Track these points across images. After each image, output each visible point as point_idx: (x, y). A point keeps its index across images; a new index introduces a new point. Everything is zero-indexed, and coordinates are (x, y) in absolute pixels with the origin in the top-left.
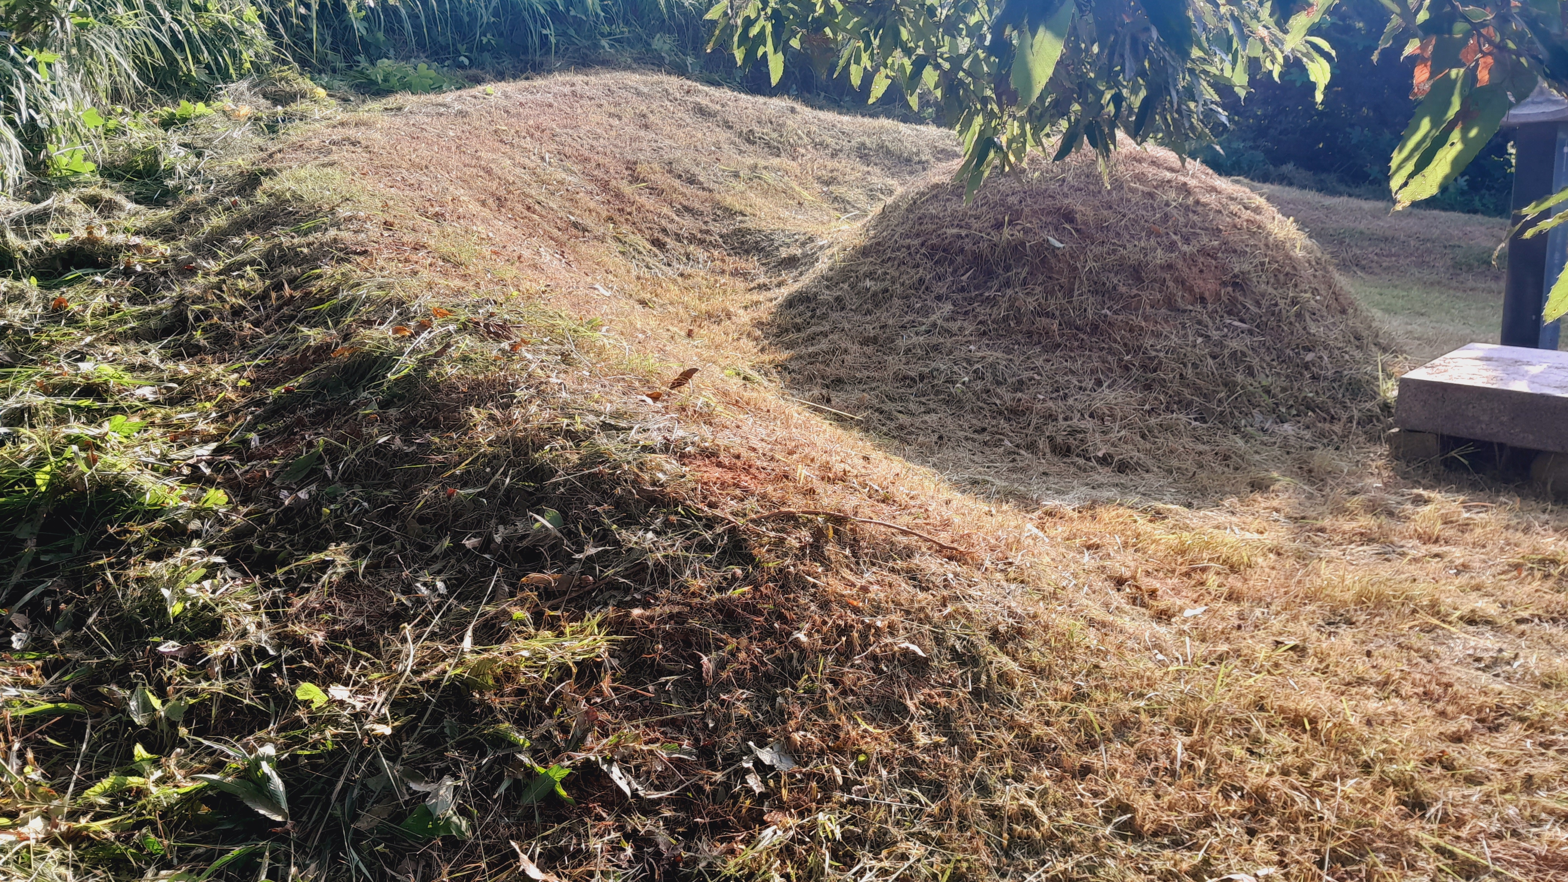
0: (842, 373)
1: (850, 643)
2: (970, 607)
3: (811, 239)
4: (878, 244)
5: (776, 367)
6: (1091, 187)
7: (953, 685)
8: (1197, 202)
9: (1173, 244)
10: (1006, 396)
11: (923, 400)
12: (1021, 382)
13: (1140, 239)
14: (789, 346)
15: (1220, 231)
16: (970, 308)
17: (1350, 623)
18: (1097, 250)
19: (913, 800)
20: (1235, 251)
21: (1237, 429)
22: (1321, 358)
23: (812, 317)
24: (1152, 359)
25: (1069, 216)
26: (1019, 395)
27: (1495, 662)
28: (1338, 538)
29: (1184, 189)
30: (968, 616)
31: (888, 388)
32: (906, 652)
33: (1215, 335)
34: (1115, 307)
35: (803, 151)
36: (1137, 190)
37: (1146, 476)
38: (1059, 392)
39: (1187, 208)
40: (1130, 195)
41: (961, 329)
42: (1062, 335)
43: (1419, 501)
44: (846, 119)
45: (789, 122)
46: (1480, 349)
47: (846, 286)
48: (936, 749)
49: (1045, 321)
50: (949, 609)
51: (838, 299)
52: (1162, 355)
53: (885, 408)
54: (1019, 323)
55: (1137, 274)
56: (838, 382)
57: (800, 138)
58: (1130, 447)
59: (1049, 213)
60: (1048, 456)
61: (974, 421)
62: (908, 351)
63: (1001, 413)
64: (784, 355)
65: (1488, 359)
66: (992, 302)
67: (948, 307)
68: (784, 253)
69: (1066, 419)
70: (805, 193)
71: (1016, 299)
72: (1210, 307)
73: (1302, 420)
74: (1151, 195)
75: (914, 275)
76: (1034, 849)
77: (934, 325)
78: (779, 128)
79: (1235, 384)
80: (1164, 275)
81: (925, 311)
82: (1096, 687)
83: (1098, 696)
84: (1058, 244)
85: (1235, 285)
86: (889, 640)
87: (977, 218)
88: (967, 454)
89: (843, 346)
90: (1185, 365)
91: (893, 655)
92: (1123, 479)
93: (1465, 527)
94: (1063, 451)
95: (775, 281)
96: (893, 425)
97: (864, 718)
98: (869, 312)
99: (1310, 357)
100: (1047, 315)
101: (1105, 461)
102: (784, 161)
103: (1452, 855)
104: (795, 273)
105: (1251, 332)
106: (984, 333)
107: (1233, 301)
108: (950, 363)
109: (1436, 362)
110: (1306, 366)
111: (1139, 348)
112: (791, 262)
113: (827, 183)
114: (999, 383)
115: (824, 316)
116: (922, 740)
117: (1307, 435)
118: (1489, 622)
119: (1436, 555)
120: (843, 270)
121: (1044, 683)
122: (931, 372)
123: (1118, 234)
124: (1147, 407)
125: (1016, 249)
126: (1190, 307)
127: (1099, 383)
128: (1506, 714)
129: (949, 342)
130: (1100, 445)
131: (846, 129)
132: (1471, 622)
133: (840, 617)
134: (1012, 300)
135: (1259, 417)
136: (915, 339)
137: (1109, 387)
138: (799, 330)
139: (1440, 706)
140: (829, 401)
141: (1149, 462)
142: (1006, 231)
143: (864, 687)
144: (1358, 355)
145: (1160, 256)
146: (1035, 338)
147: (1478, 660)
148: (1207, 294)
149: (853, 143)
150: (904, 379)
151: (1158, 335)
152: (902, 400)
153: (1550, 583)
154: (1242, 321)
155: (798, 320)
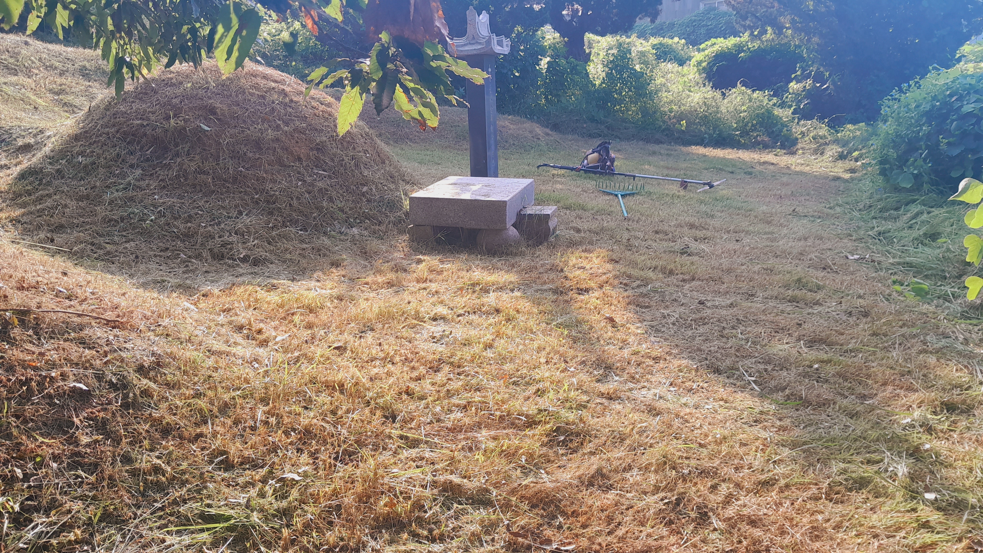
0: (63, 221)
1: (30, 390)
2: (124, 355)
3: (42, 132)
4: (86, 132)
5: (11, 221)
6: (225, 92)
7: (110, 403)
8: (291, 101)
9: (278, 126)
10: (181, 226)
11: (124, 233)
12: (190, 216)
13: (258, 124)
14: (23, 205)
15: (306, 117)
16: (154, 171)
17: (372, 330)
18: (232, 131)
19: (78, 477)
20: (316, 130)
21: (325, 233)
22: (371, 189)
23: (39, 185)
24: (272, 196)
25: (212, 111)
26: (189, 224)
27: (442, 337)
28: (374, 287)
29: (284, 93)
30: (122, 360)
31: (98, 228)
32: (74, 390)
33: (309, 179)
34: (247, 166)
35: (36, 71)
36: (254, 94)
37: (270, 266)
38: (215, 220)
39: (286, 105)
40: (250, 97)
41: (148, 185)
42: (215, 185)
43: (419, 262)
44: (70, 49)
45: (23, 52)
46: (452, 179)
47: (64, 162)
48: (95, 443)
49: (203, 177)
50: (109, 357)
51: (58, 171)
52: (277, 193)
53: (96, 241)
54: (186, 180)
55: (258, 145)
56: (60, 228)
57: (33, 62)
58: (261, 250)
59: (199, 109)
60: (210, 260)
61: (161, 244)
62: (111, 202)
63: (178, 237)
64: (18, 212)
65: (455, 184)
66: (168, 167)
67: (139, 172)
68: (20, 142)
69: (220, 237)
70: (40, 101)
71: (183, 164)
72: (305, 164)
73: (363, 225)
74: (263, 97)
75: (114, 152)
76: (160, 488)
77: (129, 184)
78: (15, 55)
79: (323, 207)
80: (275, 145)
81: (123, 176)
82: (209, 389)
83: (210, 393)
84: (207, 128)
85: (318, 149)
86: (61, 383)
87: (153, 113)
88: (155, 266)
89: (63, 202)
90: (292, 199)
91: (65, 393)
92: (256, 269)
93: (440, 272)
94: (218, 257)
95: (14, 161)
96: (101, 252)
97: (42, 435)
98: (82, 179)
99: (365, 189)
100: (204, 173)
101: (245, 260)
102: (21, 79)
103: (407, 438)
104: (29, 155)
105: (330, 177)
106: (164, 187)
107: (317, 158)
108: (141, 208)
109: (429, 187)
110: (363, 194)
111: (264, 190)
112: (27, 148)
113: (58, 93)
114: (176, 219)
115: (49, 184)
116: (85, 440)
117: (366, 233)
118: (443, 318)
119: (424, 289)
120: (61, 151)
121: (174, 392)
122: (129, 215)
123: (244, 121)
124: (271, 225)
125: (181, 132)
126: (293, 164)
127: (240, 213)
128: (444, 362)
129: (140, 194)
130: (241, 250)
131: (70, 56)
132: (435, 319)
133: (23, 375)
134: (181, 165)
135: (338, 226)
136: (116, 194)
137: (247, 215)
138: (30, 195)
139: (412, 364)
140: (52, 241)
141: (273, 258)
142: (172, 121)
143: (41, 415)
144: (392, 186)
145: (271, 134)
146: (198, 188)
147: (434, 338)
148: (302, 156)
149: (76, 65)
150: (109, 221)
151: (274, 181)
152: (109, 236)
153: (476, 294)
154: (324, 171)
155: (29, 188)
